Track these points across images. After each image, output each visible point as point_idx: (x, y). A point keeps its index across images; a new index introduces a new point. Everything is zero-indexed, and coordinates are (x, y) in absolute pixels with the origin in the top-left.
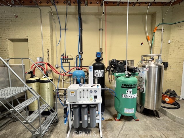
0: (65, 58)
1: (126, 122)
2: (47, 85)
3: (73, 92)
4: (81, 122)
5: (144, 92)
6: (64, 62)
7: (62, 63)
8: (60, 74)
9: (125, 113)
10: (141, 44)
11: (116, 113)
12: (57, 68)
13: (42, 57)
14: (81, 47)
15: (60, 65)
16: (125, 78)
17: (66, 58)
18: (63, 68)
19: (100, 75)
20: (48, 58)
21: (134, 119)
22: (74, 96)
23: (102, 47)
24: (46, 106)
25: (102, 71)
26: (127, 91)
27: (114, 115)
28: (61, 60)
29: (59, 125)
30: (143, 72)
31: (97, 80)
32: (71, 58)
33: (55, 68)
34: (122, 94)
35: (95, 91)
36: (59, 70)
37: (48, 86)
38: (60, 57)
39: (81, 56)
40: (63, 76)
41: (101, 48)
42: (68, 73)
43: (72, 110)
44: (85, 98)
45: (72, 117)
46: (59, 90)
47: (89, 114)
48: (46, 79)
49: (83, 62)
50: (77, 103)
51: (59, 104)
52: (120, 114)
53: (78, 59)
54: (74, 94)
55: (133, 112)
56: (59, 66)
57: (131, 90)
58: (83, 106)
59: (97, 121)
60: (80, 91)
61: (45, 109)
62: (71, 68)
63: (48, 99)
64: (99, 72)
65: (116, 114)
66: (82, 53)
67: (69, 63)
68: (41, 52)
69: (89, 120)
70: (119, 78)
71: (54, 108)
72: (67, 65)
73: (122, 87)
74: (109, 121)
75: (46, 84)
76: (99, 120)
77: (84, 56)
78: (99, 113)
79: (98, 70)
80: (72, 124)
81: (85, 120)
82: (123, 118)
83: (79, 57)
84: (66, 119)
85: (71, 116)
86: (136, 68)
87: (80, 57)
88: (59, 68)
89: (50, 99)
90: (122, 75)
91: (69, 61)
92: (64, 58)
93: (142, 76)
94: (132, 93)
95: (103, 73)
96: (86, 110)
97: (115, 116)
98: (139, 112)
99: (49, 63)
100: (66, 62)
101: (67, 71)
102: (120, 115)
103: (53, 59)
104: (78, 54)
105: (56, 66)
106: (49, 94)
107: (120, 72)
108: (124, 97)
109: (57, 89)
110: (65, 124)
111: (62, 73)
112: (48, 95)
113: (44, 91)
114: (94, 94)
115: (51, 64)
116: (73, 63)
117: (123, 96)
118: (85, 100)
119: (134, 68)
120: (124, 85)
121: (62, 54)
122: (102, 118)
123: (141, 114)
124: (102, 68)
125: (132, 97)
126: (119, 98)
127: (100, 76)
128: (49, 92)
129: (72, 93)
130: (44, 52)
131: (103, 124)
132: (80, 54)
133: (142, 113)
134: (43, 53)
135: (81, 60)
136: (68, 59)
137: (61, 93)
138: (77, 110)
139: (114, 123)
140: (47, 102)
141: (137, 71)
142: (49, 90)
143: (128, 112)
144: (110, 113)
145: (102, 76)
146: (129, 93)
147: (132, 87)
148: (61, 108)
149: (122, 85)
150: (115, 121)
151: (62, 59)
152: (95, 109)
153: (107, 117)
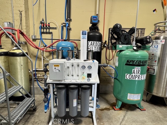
0: (45, 27)
1: (128, 112)
2: (20, 60)
3: (58, 66)
4: (68, 110)
5: (155, 74)
6: (43, 33)
7: (42, 33)
8: (38, 49)
9: (128, 100)
10: (154, 11)
11: (115, 101)
12: (35, 40)
13: (11, 22)
14: (69, 11)
15: (38, 36)
16: (132, 52)
17: (48, 26)
18: (42, 41)
19: (96, 48)
20: (21, 23)
21: (138, 108)
22: (59, 71)
23: (99, 12)
24: (19, 88)
25: (99, 43)
26: (133, 70)
27: (111, 104)
28: (39, 30)
29: (37, 113)
30: (156, 46)
31: (91, 53)
32: (54, 26)
33: (31, 40)
34: (126, 74)
35: (90, 67)
36: (37, 43)
37: (21, 62)
38: (38, 25)
39: (69, 24)
40: (43, 51)
41: (97, 13)
42: (49, 47)
43: (55, 93)
44: (75, 76)
45: (56, 103)
46: (37, 71)
47: (80, 99)
48: (18, 52)
49: (72, 33)
50: (63, 82)
51: (37, 88)
52: (121, 101)
53: (65, 28)
54: (59, 68)
55: (139, 99)
56: (37, 38)
57: (139, 68)
58: (72, 86)
59: (90, 109)
60: (68, 65)
61: (17, 91)
62: (54, 41)
63: (22, 80)
64: (95, 44)
65: (114, 103)
66: (70, 20)
67: (51, 35)
68: (11, 15)
69: (79, 107)
70: (123, 52)
71: (30, 93)
72: (49, 36)
73: (126, 64)
74: (105, 111)
75: (18, 58)
76: (93, 107)
77: (72, 25)
78: (93, 99)
79: (92, 42)
80: (55, 112)
81: (74, 106)
82: (123, 107)
83: (65, 26)
84: (46, 104)
85: (54, 102)
86: (148, 37)
87: (67, 25)
88: (37, 40)
89: (24, 80)
90: (127, 48)
91: (51, 31)
92: (43, 26)
93: (154, 53)
94: (140, 72)
95: (100, 46)
96: (76, 92)
97: (113, 106)
98: (145, 101)
99: (22, 31)
100: (46, 33)
101: (48, 45)
102: (120, 103)
103: (28, 26)
104: (64, 21)
105: (32, 37)
106: (23, 73)
107: (124, 44)
108: (128, 79)
109: (34, 69)
110: (46, 111)
111: (42, 48)
112: (21, 75)
113: (15, 69)
114: (87, 71)
115: (25, 33)
116: (57, 34)
117: (128, 76)
118: (74, 79)
119: (146, 38)
120: (130, 62)
121: (42, 21)
122: (97, 106)
123: (148, 104)
124: (99, 38)
125: (140, 78)
126: (120, 80)
127: (96, 51)
128: (23, 71)
129: (57, 68)
130: (15, 15)
131: (97, 114)
132: (67, 22)
133: (149, 102)
134: (13, 17)
135: (69, 30)
136: (50, 28)
137: (39, 75)
138: (63, 92)
139: (112, 113)
140: (20, 83)
141: (149, 42)
142: (22, 67)
143: (132, 99)
144: (107, 102)
145: (98, 50)
146: (135, 73)
147: (141, 64)
148: (40, 94)
149: (128, 61)
150: (113, 110)
151: (41, 28)
152: (88, 92)
153: (103, 105)
